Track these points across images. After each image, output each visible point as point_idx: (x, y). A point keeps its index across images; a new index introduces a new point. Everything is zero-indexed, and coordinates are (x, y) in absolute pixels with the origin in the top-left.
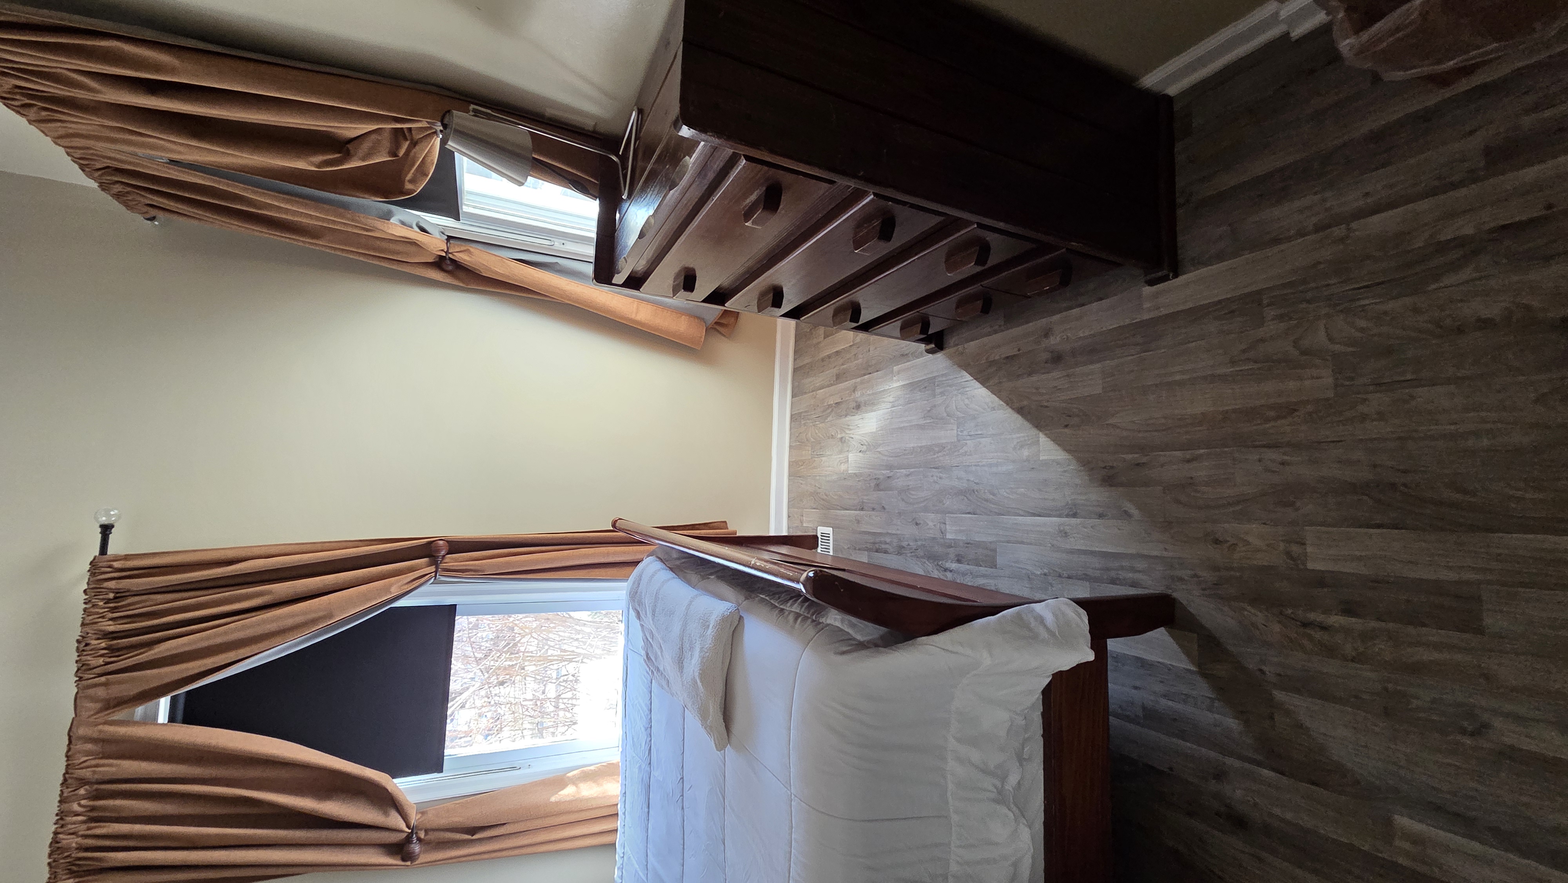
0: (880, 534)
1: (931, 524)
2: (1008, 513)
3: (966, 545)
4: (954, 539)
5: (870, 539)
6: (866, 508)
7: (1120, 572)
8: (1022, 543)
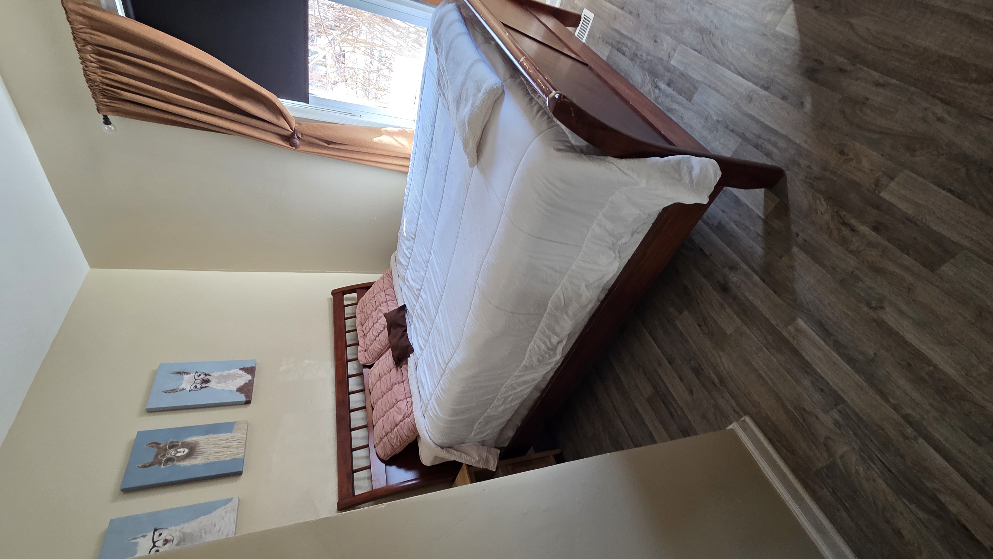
0: (626, 37)
1: (665, 45)
2: (723, 65)
3: (681, 75)
4: (674, 67)
5: (617, 37)
6: (625, 8)
7: (766, 143)
8: (718, 92)
